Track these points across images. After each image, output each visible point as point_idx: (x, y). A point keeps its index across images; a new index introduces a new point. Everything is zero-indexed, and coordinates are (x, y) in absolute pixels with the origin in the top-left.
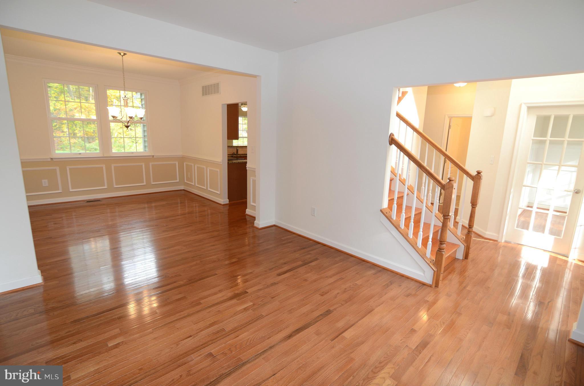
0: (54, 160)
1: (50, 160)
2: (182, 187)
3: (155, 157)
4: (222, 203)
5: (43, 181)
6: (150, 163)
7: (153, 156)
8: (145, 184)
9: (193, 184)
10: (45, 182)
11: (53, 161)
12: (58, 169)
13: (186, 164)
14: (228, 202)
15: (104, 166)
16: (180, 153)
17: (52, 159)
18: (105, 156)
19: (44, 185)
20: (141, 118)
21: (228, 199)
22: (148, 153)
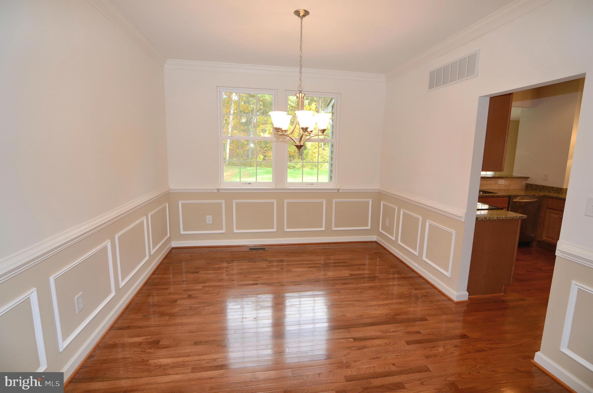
0: (221, 191)
1: (216, 191)
2: (373, 238)
3: (340, 191)
4: (455, 299)
5: (208, 217)
6: (334, 200)
7: (339, 189)
8: (323, 229)
9: (393, 238)
10: (209, 219)
11: (219, 193)
12: (223, 202)
13: (383, 204)
14: (466, 298)
15: (275, 201)
16: (375, 186)
17: (218, 189)
18: (278, 187)
19: (208, 222)
20: (323, 131)
21: (468, 290)
22: (332, 186)
